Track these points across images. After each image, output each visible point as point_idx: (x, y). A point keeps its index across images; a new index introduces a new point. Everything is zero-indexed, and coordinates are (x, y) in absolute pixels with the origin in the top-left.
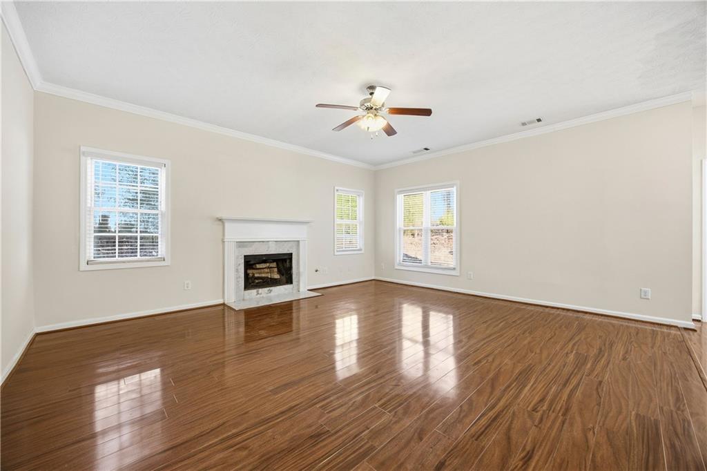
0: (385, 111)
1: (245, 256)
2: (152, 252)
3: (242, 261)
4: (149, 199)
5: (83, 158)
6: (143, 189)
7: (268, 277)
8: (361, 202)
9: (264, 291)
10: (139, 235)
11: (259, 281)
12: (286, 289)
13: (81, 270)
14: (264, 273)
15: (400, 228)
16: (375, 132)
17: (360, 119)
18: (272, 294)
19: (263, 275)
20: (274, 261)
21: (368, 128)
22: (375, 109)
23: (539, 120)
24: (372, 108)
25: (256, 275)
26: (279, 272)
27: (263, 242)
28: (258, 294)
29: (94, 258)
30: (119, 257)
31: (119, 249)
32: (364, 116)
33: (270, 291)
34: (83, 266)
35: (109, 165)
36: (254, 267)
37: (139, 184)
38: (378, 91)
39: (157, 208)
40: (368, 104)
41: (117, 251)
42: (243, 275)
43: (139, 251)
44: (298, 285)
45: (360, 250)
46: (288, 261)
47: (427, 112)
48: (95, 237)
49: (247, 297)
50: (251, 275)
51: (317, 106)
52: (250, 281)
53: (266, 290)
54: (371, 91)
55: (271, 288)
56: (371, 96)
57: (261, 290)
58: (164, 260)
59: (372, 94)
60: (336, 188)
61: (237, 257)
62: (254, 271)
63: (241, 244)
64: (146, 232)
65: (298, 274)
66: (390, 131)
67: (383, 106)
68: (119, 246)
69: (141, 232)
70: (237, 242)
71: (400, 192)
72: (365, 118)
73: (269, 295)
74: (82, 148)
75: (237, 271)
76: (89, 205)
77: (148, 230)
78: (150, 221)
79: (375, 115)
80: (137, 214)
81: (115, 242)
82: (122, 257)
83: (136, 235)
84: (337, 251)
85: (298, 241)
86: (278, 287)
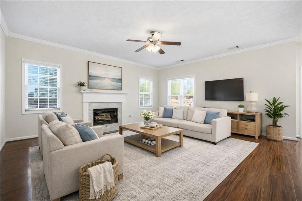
0: (159, 43)
1: (94, 110)
2: (54, 106)
3: (93, 112)
4: (53, 82)
5: (23, 64)
6: (50, 77)
7: (105, 120)
8: (151, 84)
10: (48, 98)
11: (101, 121)
12: (114, 125)
13: (22, 114)
14: (103, 118)
15: (169, 96)
16: (155, 52)
17: (147, 46)
19: (103, 119)
20: (108, 112)
21: (151, 51)
22: (155, 42)
23: (237, 47)
24: (153, 41)
25: (99, 119)
26: (111, 117)
27: (103, 103)
29: (28, 108)
30: (40, 108)
31: (40, 104)
32: (149, 45)
33: (106, 126)
34: (24, 112)
35: (35, 66)
36: (98, 115)
37: (48, 75)
38: (155, 34)
39: (56, 86)
40: (151, 40)
41: (39, 105)
42: (93, 119)
43: (48, 105)
44: (121, 123)
45: (151, 106)
46: (115, 112)
47: (179, 44)
48: (29, 99)
50: (97, 119)
51: (127, 40)
52: (96, 121)
53: (104, 125)
54: (153, 34)
56: (152, 36)
58: (60, 110)
59: (153, 35)
60: (139, 77)
61: (90, 110)
62: (99, 117)
63: (91, 104)
64: (52, 97)
65: (121, 118)
66: (162, 52)
67: (158, 40)
68: (40, 103)
69: (49, 97)
70: (89, 103)
71: (169, 79)
72: (150, 46)
73: (106, 128)
74: (22, 59)
75: (90, 117)
76: (26, 85)
77: (53, 96)
78: (53, 92)
79: (155, 45)
80: (47, 89)
81: (38, 101)
82: (41, 108)
83: (47, 98)
84: (140, 107)
86: (111, 124)
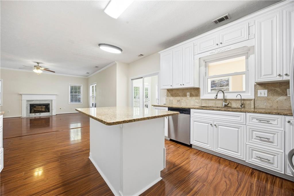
8: (81, 88)
12: (47, 114)
19: (38, 110)
20: (44, 106)
25: (35, 109)
26: (45, 109)
33: (40, 114)
42: (29, 109)
44: (52, 113)
45: (81, 103)
46: (48, 106)
50: (33, 109)
53: (38, 114)
55: (41, 113)
57: (36, 114)
60: (69, 84)
61: (27, 104)
63: (28, 101)
65: (52, 109)
75: (27, 108)
84: (70, 103)
85: (52, 100)
86: (44, 113)
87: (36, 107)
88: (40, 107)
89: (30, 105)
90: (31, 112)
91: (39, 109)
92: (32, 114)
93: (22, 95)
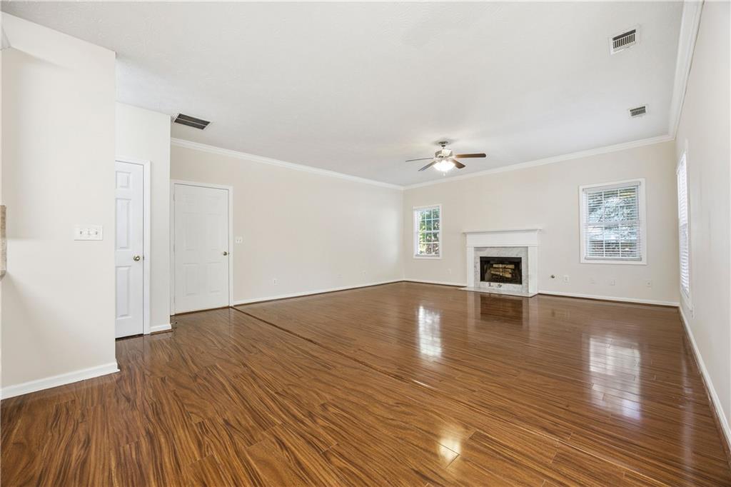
1: (481, 257)
3: (479, 261)
7: (500, 275)
9: (495, 285)
12: (515, 287)
18: (501, 288)
26: (512, 272)
27: (494, 247)
28: (490, 286)
33: (500, 286)
42: (479, 271)
44: (528, 286)
46: (518, 264)
49: (482, 286)
53: (497, 284)
57: (492, 284)
59: (443, 146)
61: (475, 258)
62: (491, 269)
63: (477, 249)
70: (475, 248)
73: (499, 289)
85: (527, 247)
86: (508, 285)
87: (494, 266)
88: (501, 266)
89: (481, 258)
90: (482, 279)
91: (498, 273)
92: (484, 283)
93: (466, 236)
